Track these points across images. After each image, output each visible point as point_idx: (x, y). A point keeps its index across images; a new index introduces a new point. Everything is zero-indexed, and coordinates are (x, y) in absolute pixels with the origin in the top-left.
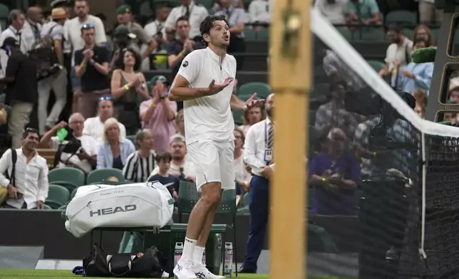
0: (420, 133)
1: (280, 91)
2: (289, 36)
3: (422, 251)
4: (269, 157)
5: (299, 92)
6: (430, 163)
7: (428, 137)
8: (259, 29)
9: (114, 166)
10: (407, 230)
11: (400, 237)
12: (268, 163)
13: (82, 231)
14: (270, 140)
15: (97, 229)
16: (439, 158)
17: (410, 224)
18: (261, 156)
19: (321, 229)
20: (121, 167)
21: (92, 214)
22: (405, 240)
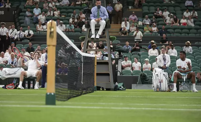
0: (81, 55)
1: (49, 46)
2: (51, 33)
3: (82, 82)
4: (46, 61)
5: (54, 46)
6: (84, 62)
7: (83, 56)
8: (45, 32)
9: (12, 64)
10: (79, 78)
11: (77, 79)
12: (46, 63)
13: (4, 79)
14: (46, 58)
15: (7, 78)
16: (86, 61)
17: (79, 76)
18: (44, 61)
19: (59, 78)
20: (13, 64)
21: (6, 75)
22: (78, 80)
